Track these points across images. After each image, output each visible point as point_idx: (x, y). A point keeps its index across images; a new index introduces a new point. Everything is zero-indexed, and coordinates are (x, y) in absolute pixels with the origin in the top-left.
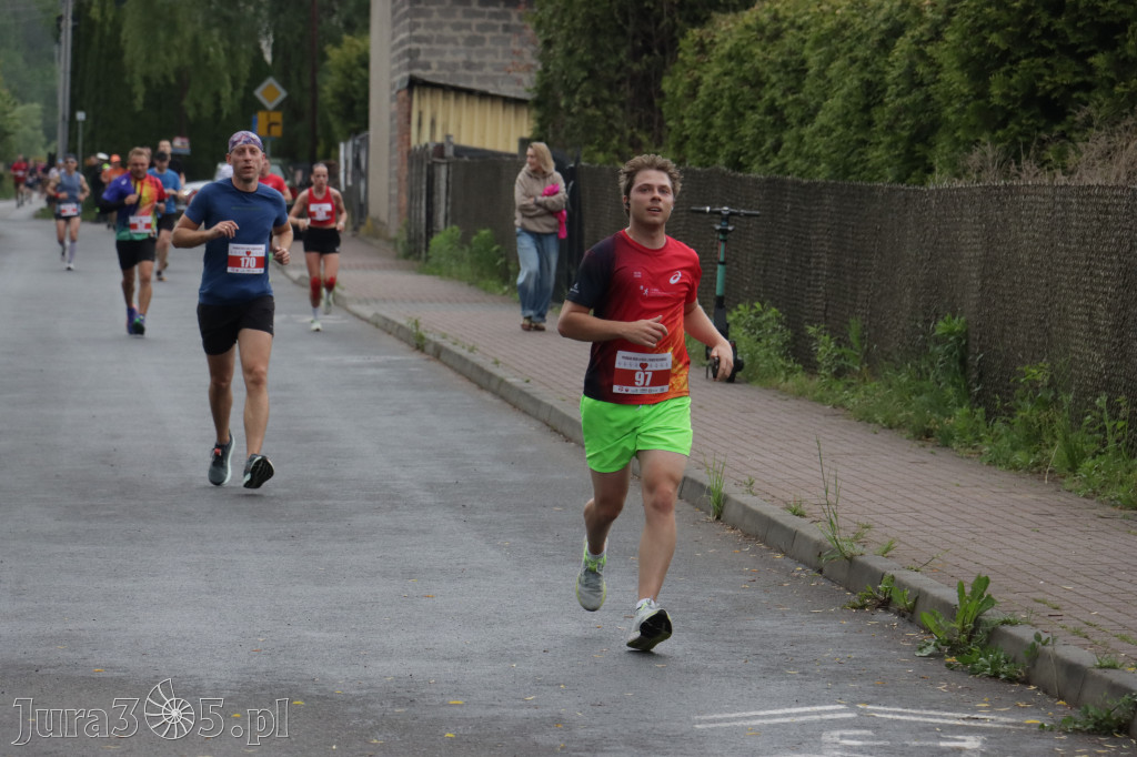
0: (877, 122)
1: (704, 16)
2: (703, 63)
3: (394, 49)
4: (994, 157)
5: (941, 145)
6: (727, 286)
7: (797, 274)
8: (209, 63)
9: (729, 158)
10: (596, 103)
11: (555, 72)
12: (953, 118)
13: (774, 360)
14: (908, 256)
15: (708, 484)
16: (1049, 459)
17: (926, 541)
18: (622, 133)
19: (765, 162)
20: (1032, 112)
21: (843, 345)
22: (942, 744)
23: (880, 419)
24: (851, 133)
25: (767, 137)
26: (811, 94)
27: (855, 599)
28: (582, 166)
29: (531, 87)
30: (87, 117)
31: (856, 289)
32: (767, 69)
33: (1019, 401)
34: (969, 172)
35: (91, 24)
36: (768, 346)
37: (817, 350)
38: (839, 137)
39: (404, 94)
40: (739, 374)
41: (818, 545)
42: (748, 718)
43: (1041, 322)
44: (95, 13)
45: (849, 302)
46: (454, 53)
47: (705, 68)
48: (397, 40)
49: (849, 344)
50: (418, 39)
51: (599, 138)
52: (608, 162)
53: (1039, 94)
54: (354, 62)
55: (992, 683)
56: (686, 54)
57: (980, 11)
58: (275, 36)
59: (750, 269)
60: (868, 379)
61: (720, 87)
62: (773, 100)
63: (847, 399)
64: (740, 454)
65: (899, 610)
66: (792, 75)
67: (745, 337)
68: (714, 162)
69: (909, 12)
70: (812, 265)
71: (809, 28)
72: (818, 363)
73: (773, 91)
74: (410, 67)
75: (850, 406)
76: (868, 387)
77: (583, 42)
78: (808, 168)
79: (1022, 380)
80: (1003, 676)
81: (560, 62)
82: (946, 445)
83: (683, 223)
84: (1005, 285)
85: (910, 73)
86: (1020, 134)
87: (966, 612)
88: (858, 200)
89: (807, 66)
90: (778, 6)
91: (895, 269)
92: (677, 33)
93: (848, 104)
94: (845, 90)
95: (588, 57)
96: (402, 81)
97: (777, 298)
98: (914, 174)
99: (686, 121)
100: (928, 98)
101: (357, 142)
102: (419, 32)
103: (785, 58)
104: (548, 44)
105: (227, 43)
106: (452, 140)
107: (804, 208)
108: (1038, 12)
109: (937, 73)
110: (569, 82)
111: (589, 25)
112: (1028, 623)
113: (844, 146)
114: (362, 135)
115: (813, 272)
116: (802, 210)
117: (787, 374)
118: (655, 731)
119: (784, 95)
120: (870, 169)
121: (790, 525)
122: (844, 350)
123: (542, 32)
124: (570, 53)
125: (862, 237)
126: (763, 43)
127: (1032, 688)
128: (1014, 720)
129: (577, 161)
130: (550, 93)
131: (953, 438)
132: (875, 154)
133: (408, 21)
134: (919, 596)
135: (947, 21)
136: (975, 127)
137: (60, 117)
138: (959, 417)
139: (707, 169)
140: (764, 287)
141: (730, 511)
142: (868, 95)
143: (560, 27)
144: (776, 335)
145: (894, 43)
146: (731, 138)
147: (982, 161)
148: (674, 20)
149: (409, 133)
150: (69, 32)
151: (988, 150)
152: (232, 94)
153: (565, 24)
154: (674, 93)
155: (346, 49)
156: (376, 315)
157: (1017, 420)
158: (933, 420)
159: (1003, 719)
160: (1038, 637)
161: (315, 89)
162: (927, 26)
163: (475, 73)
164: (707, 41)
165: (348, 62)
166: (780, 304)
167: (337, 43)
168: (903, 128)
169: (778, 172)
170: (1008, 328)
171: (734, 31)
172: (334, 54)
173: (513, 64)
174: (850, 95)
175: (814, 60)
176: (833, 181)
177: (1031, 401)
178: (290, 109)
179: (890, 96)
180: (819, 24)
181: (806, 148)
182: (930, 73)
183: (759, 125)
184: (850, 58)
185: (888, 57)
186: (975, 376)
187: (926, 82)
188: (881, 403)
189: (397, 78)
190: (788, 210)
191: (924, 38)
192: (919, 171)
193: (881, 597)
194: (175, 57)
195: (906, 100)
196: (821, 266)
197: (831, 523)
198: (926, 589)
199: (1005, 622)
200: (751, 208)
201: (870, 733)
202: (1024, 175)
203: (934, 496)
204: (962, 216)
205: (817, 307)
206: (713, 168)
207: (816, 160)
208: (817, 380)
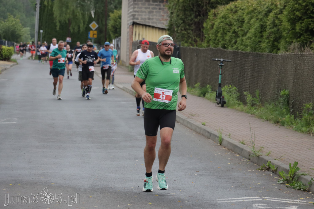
0: (264, 36)
1: (215, 6)
2: (215, 19)
3: (128, 14)
4: (297, 46)
5: (281, 43)
6: (222, 81)
7: (241, 78)
8: (77, 17)
9: (222, 45)
10: (185, 30)
11: (174, 21)
12: (285, 35)
13: (235, 101)
14: (273, 73)
15: (218, 135)
16: (312, 130)
17: (279, 152)
18: (192, 38)
19: (232, 46)
20: (308, 34)
21: (254, 97)
22: (286, 208)
23: (264, 118)
24: (257, 39)
25: (233, 40)
26: (246, 28)
27: (260, 168)
28: (181, 47)
29: (167, 25)
30: (43, 31)
31: (258, 82)
32: (233, 21)
33: (304, 114)
34: (291, 50)
35: (45, 6)
36: (233, 97)
37: (247, 99)
38: (253, 40)
39: (131, 26)
40: (225, 105)
41: (249, 152)
42: (232, 200)
43: (310, 92)
44: (46, 3)
45: (256, 85)
46: (145, 15)
47: (216, 20)
48: (129, 12)
49: (256, 97)
50: (135, 11)
51: (186, 39)
52: (188, 46)
53: (310, 29)
54: (117, 17)
55: (299, 191)
56: (210, 16)
57: (294, 6)
58: (95, 10)
59: (228, 76)
60: (261, 107)
61: (220, 26)
62: (235, 30)
63: (255, 112)
64: (226, 127)
65: (272, 171)
66: (240, 23)
67: (227, 95)
68: (218, 47)
69: (273, 6)
70: (246, 75)
71: (245, 10)
72: (247, 102)
73: (235, 27)
74: (133, 19)
75: (256, 114)
76: (261, 109)
77: (182, 13)
78: (245, 48)
79: (305, 108)
80: (302, 189)
81: (175, 18)
82: (283, 125)
83: (209, 63)
84: (300, 81)
85: (274, 22)
86: (304, 40)
87: (292, 171)
88: (259, 57)
89: (244, 20)
90: (236, 3)
91: (269, 77)
92: (208, 11)
93: (256, 31)
94: (255, 27)
95: (183, 17)
96: (131, 23)
97: (236, 84)
98: (274, 50)
99: (210, 35)
100: (278, 30)
101: (118, 39)
102: (136, 9)
103: (238, 18)
104: (172, 13)
105: (82, 12)
106: (144, 39)
107: (244, 59)
108: (309, 6)
109: (281, 23)
110: (177, 24)
111: (184, 8)
112: (309, 175)
113: (254, 42)
114: (119, 38)
115: (246, 77)
116: (243, 60)
117: (238, 105)
118: (207, 203)
119: (238, 28)
120: (262, 49)
121: (241, 147)
122: (254, 99)
123: (170, 10)
124: (178, 16)
125: (259, 68)
126: (232, 14)
127: (310, 193)
128: (306, 202)
129: (180, 45)
130: (172, 27)
131: (285, 123)
132: (263, 45)
133: (132, 6)
134: (278, 167)
135: (284, 8)
136: (292, 38)
137: (36, 31)
138: (287, 118)
139: (216, 48)
140: (232, 81)
141: (224, 143)
142: (262, 28)
143: (175, 9)
144: (235, 94)
145: (269, 14)
146: (223, 40)
147: (294, 47)
148: (207, 7)
149: (132, 37)
150: (39, 8)
151: (296, 44)
152: (83, 26)
153: (177, 8)
154: (207, 27)
155: (115, 14)
156: (124, 87)
157: (303, 119)
158: (280, 119)
159: (303, 201)
160: (312, 179)
161: (106, 25)
162: (278, 10)
163: (151, 21)
164: (216, 13)
165: (116, 18)
166: (236, 86)
167: (113, 12)
168: (271, 38)
169: (236, 49)
170: (301, 93)
171: (224, 10)
172: (112, 15)
173: (162, 19)
174: (257, 28)
175: (246, 19)
176: (251, 52)
177: (307, 114)
178: (99, 30)
179: (268, 29)
180: (248, 9)
181: (244, 43)
182: (279, 23)
183: (231, 36)
184: (257, 18)
185: (267, 18)
186: (291, 106)
187: (278, 25)
188: (265, 114)
189: (129, 22)
190: (239, 60)
191: (278, 13)
192: (276, 50)
193: (267, 167)
194: (68, 16)
195: (273, 30)
196: (248, 75)
197: (253, 147)
198: (280, 165)
199: (302, 175)
200: (228, 59)
201: (266, 204)
202: (306, 51)
203: (280, 139)
204: (288, 62)
205: (247, 87)
206: (218, 48)
207: (247, 46)
208: (247, 107)
